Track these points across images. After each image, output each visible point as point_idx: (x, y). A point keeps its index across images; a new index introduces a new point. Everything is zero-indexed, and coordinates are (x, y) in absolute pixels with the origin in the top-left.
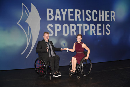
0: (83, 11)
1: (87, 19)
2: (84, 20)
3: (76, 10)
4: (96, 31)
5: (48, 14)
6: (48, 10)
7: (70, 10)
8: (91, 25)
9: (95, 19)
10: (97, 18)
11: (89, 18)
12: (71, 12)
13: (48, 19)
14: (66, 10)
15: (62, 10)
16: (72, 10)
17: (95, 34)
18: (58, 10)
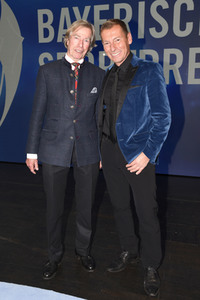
0: (142, 5)
1: (153, 31)
2: (141, 35)
3: (118, 7)
4: (184, 69)
5: (41, 26)
6: (41, 13)
7: (98, 9)
8: (167, 52)
9: (183, 28)
10: (190, 26)
11: (159, 29)
12: (103, 15)
13: (42, 40)
14: (87, 9)
15: (76, 10)
16: (106, 7)
17: (179, 81)
18: (65, 12)
